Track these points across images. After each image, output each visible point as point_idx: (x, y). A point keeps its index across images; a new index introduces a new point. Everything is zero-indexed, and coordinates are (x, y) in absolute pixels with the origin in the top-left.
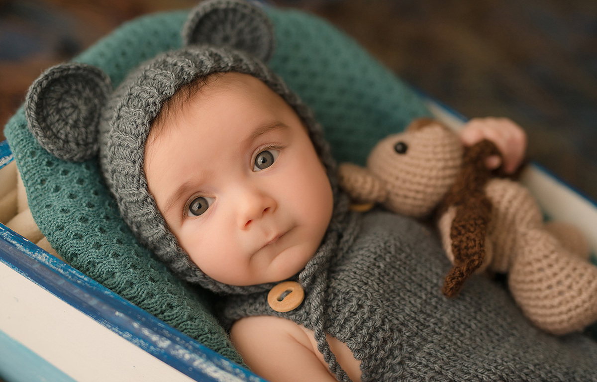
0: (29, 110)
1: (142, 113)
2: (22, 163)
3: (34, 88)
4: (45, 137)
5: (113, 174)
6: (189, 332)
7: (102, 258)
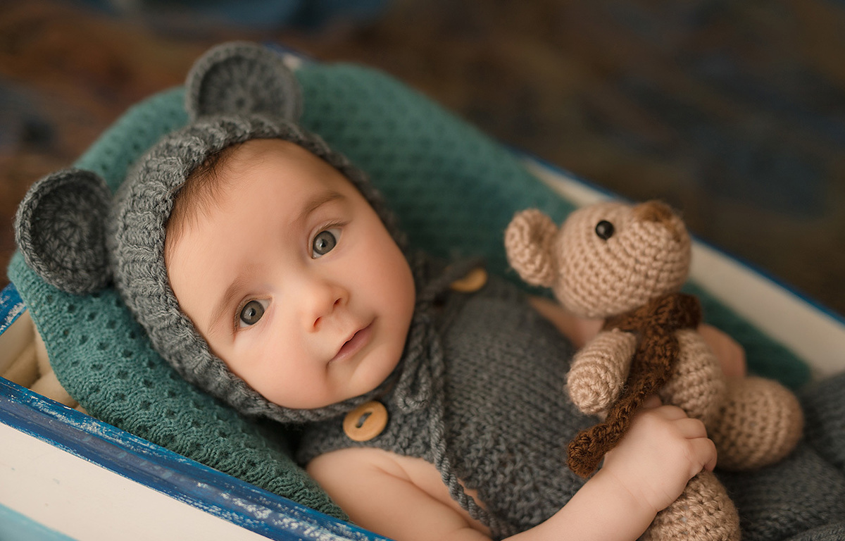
0: (23, 241)
1: (152, 216)
2: (37, 312)
3: (24, 213)
4: (49, 270)
5: (134, 299)
6: (282, 490)
7: (155, 420)
